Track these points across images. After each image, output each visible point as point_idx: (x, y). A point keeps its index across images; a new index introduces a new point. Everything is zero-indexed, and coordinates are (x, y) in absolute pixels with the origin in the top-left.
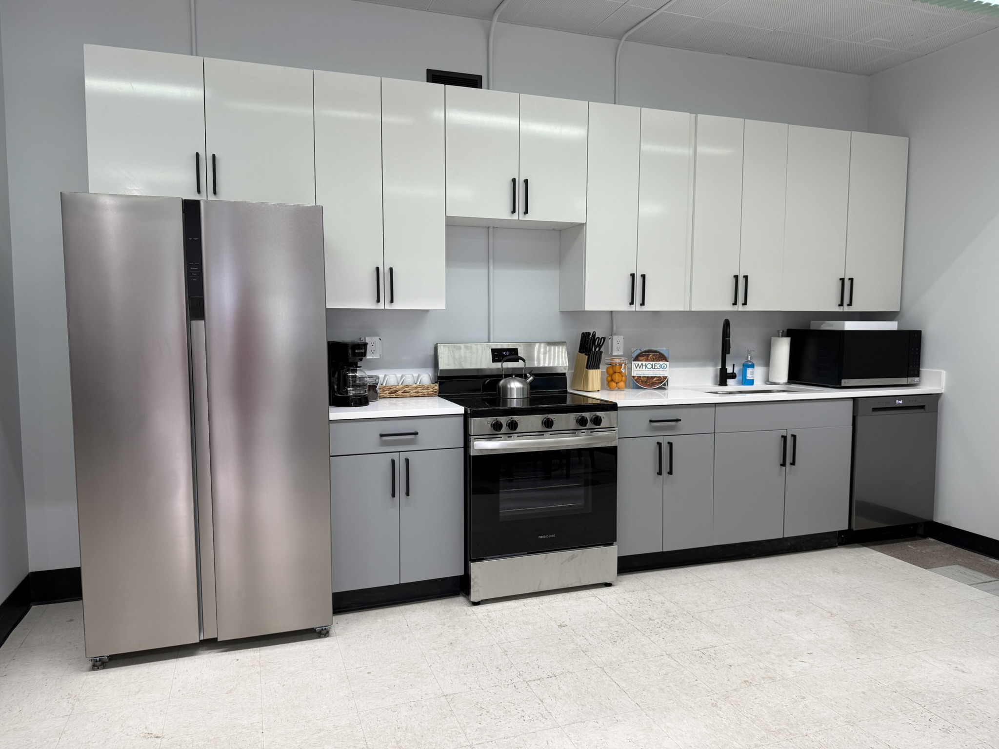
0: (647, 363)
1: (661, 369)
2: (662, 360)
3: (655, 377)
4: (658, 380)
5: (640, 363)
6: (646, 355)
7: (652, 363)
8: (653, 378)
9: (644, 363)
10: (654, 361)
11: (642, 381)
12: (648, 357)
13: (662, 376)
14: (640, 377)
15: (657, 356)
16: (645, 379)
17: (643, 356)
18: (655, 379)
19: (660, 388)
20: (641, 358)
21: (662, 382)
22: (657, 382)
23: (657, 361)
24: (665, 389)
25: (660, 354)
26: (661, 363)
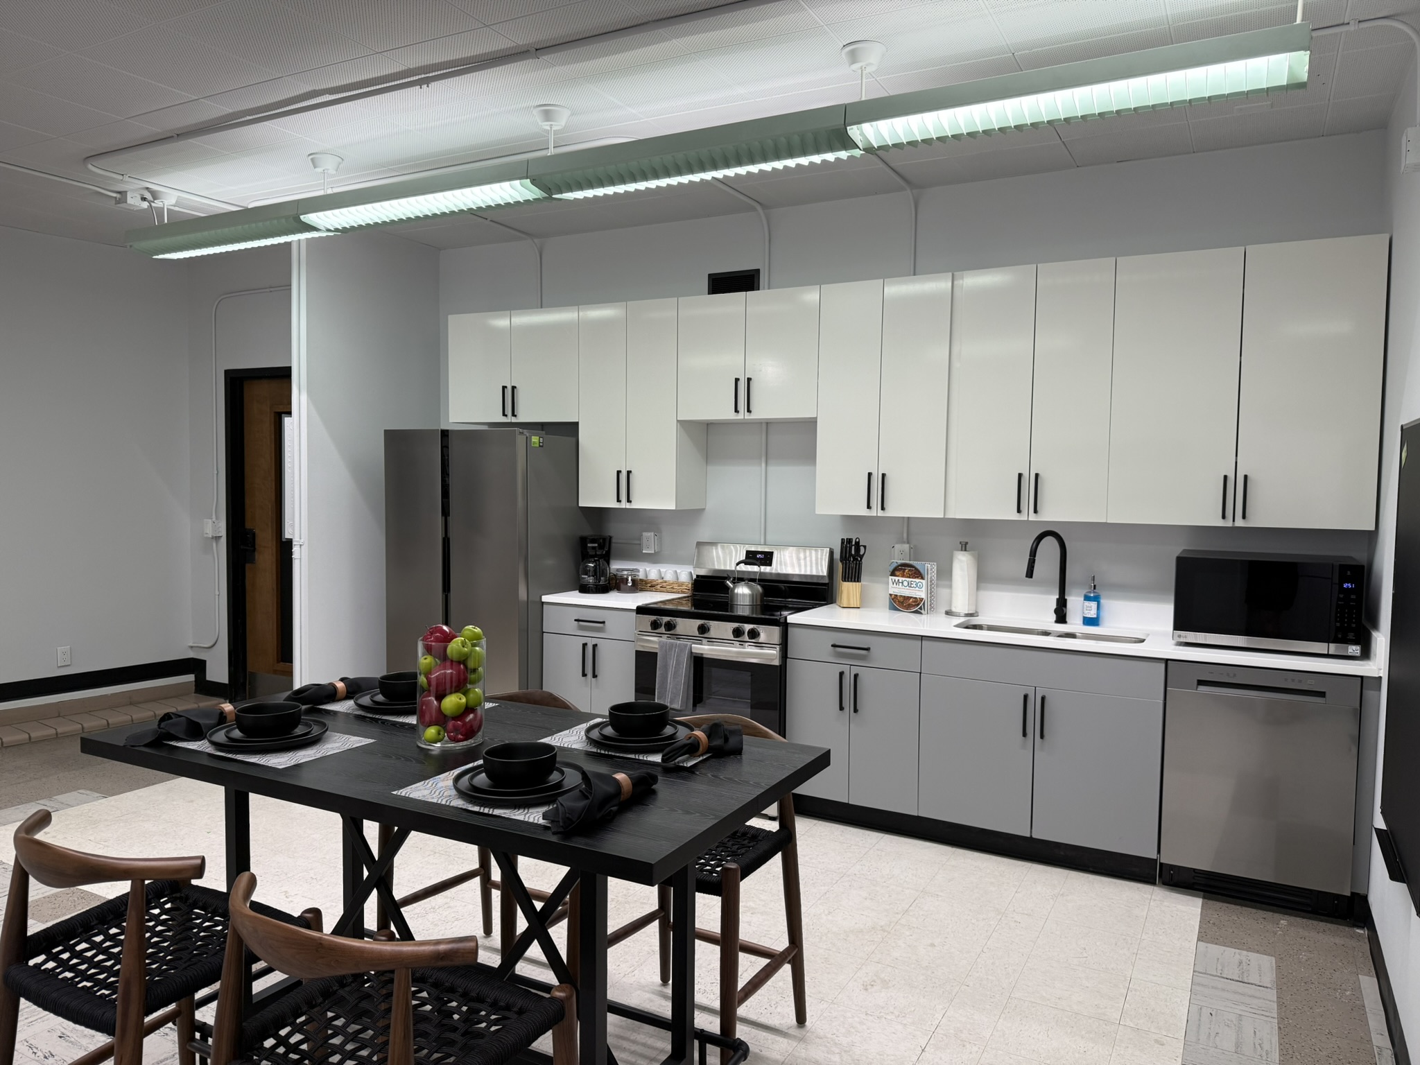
0: (904, 579)
1: (917, 588)
2: (918, 577)
3: (911, 597)
4: (914, 602)
5: (897, 578)
6: (902, 569)
7: (908, 579)
8: (909, 598)
9: (901, 579)
10: (910, 578)
11: (899, 601)
12: (904, 572)
13: (918, 597)
14: (896, 595)
15: (913, 572)
16: (901, 599)
17: (899, 570)
18: (911, 600)
19: (916, 612)
20: (897, 573)
21: (918, 605)
22: (914, 604)
23: (913, 578)
24: (921, 613)
25: (916, 569)
26: (917, 580)
